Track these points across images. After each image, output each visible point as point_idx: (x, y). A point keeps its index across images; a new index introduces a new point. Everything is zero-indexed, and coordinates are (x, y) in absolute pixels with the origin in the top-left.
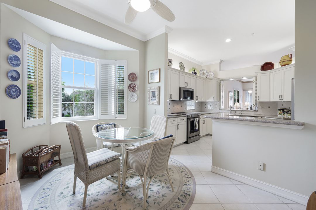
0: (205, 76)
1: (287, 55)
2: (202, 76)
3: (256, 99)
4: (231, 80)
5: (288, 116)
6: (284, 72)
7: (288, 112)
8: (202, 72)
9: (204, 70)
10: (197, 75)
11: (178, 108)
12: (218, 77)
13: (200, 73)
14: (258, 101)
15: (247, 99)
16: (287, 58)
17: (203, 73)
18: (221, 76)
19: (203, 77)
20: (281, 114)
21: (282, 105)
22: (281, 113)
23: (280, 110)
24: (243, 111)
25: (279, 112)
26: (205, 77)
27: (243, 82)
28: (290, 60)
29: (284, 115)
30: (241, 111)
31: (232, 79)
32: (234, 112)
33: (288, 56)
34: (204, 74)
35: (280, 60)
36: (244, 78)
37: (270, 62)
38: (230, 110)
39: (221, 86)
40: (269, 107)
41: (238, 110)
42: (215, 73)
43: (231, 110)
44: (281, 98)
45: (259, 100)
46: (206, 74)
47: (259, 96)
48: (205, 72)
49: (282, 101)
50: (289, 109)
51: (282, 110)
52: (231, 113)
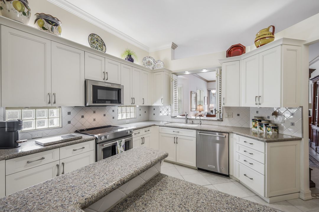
0: (151, 67)
1: (267, 27)
2: (147, 67)
3: (220, 102)
4: (187, 73)
5: (268, 131)
6: (263, 56)
7: (268, 124)
8: (147, 60)
9: (150, 57)
10: (135, 62)
11: (94, 120)
12: (170, 69)
13: (144, 61)
14: (224, 106)
15: (212, 101)
16: (267, 33)
17: (149, 62)
18: (174, 67)
19: (148, 69)
20: (256, 127)
21: (257, 112)
22: (256, 125)
23: (254, 120)
24: (202, 120)
25: (254, 123)
26: (152, 69)
27: (208, 82)
28: (272, 35)
29: (261, 129)
30: (200, 120)
31: (189, 72)
32: (191, 121)
33: (268, 30)
34: (150, 64)
35: (256, 37)
36: (204, 71)
37: (240, 44)
38: (185, 119)
39: (174, 82)
40: (238, 115)
41: (196, 119)
42: (166, 63)
43: (187, 119)
44: (258, 102)
45: (224, 104)
46: (153, 63)
47: (224, 98)
48: (151, 61)
49: (260, 106)
50: (268, 119)
51: (257, 120)
52: (187, 123)
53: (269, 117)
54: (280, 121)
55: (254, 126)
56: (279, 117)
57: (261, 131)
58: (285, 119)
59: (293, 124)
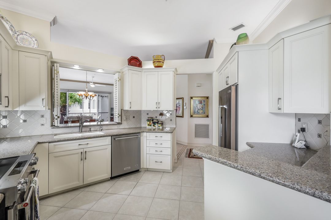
4: (76, 67)
6: (161, 75)
7: (158, 122)
20: (151, 125)
21: (148, 114)
23: (148, 120)
25: (148, 123)
29: (154, 126)
30: (101, 125)
32: (88, 129)
36: (100, 71)
40: (134, 117)
44: (157, 106)
45: (130, 108)
49: (159, 109)
50: (157, 119)
51: (151, 120)
52: (82, 132)
53: (156, 117)
54: (164, 119)
55: (149, 125)
56: (163, 116)
57: (155, 127)
58: (167, 117)
59: (171, 120)
